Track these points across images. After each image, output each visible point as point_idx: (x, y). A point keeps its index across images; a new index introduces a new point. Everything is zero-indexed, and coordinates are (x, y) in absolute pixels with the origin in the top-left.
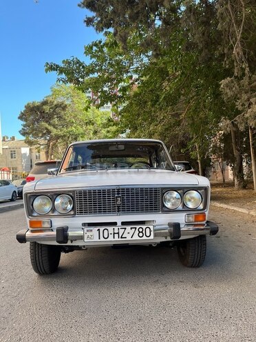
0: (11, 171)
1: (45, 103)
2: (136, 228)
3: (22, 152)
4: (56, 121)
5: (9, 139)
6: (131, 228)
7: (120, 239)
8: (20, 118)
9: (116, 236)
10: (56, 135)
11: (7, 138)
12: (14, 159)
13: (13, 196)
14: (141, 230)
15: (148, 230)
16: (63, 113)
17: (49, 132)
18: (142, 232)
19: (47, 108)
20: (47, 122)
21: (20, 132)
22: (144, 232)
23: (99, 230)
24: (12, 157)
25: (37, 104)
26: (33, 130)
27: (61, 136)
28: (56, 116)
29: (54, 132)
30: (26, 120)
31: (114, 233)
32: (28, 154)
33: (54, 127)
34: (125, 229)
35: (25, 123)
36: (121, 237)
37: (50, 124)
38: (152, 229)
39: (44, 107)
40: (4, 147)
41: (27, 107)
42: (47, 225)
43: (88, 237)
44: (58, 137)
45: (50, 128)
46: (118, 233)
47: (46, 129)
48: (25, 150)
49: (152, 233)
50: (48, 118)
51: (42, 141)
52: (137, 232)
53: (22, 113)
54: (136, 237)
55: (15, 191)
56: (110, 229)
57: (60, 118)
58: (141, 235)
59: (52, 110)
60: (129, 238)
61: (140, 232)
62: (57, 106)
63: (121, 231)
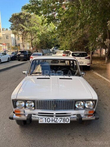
0: (7, 45)
1: (21, 14)
2: (62, 118)
3: (12, 37)
4: (26, 23)
5: (5, 30)
6: (60, 118)
7: (55, 123)
8: (10, 21)
9: (53, 121)
10: (26, 30)
11: (4, 29)
12: (8, 40)
13: (8, 60)
14: (64, 119)
15: (67, 119)
16: (29, 19)
17: (23, 29)
18: (65, 120)
19: (22, 17)
20: (22, 24)
21: (10, 28)
22: (66, 120)
23: (45, 118)
24: (7, 39)
25: (17, 14)
26: (16, 27)
27: (29, 31)
28: (26, 21)
29: (26, 29)
30: (12, 22)
31: (52, 120)
32: (14, 37)
33: (25, 26)
34: (57, 118)
35: (12, 24)
36: (55, 122)
37: (23, 25)
38: (69, 119)
39: (21, 16)
40: (3, 33)
41: (13, 16)
42: (22, 113)
43: (41, 121)
44: (27, 31)
45: (24, 27)
46: (54, 120)
47: (22, 27)
48: (13, 36)
49: (69, 121)
50: (22, 22)
51: (20, 33)
52: (62, 120)
53: (10, 18)
54: (62, 122)
55: (9, 58)
56: (51, 118)
57: (28, 22)
58: (64, 121)
59: (24, 18)
60: (59, 122)
61: (64, 120)
62: (27, 16)
63: (55, 120)
